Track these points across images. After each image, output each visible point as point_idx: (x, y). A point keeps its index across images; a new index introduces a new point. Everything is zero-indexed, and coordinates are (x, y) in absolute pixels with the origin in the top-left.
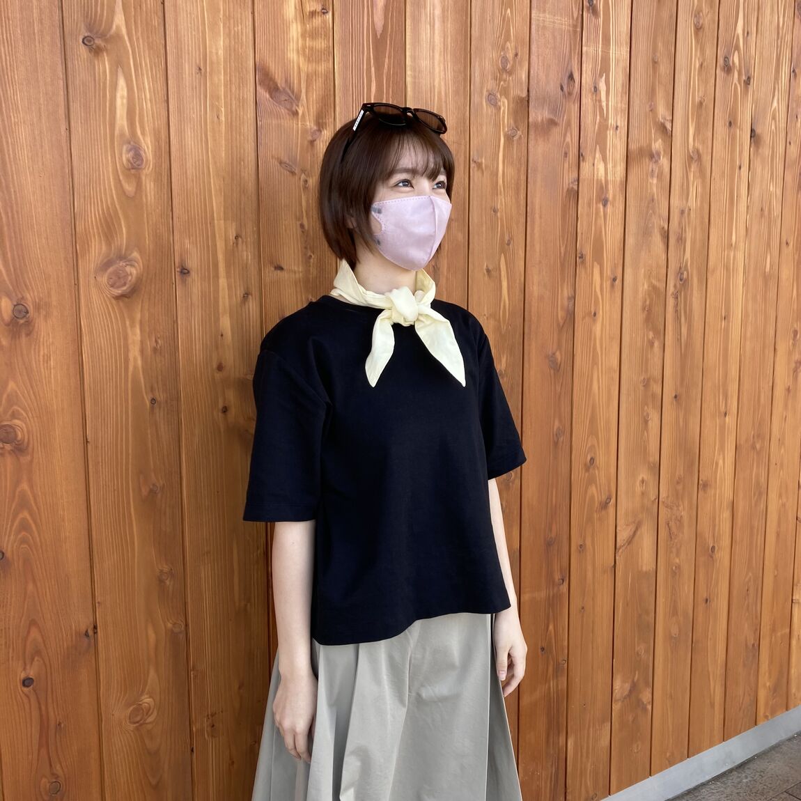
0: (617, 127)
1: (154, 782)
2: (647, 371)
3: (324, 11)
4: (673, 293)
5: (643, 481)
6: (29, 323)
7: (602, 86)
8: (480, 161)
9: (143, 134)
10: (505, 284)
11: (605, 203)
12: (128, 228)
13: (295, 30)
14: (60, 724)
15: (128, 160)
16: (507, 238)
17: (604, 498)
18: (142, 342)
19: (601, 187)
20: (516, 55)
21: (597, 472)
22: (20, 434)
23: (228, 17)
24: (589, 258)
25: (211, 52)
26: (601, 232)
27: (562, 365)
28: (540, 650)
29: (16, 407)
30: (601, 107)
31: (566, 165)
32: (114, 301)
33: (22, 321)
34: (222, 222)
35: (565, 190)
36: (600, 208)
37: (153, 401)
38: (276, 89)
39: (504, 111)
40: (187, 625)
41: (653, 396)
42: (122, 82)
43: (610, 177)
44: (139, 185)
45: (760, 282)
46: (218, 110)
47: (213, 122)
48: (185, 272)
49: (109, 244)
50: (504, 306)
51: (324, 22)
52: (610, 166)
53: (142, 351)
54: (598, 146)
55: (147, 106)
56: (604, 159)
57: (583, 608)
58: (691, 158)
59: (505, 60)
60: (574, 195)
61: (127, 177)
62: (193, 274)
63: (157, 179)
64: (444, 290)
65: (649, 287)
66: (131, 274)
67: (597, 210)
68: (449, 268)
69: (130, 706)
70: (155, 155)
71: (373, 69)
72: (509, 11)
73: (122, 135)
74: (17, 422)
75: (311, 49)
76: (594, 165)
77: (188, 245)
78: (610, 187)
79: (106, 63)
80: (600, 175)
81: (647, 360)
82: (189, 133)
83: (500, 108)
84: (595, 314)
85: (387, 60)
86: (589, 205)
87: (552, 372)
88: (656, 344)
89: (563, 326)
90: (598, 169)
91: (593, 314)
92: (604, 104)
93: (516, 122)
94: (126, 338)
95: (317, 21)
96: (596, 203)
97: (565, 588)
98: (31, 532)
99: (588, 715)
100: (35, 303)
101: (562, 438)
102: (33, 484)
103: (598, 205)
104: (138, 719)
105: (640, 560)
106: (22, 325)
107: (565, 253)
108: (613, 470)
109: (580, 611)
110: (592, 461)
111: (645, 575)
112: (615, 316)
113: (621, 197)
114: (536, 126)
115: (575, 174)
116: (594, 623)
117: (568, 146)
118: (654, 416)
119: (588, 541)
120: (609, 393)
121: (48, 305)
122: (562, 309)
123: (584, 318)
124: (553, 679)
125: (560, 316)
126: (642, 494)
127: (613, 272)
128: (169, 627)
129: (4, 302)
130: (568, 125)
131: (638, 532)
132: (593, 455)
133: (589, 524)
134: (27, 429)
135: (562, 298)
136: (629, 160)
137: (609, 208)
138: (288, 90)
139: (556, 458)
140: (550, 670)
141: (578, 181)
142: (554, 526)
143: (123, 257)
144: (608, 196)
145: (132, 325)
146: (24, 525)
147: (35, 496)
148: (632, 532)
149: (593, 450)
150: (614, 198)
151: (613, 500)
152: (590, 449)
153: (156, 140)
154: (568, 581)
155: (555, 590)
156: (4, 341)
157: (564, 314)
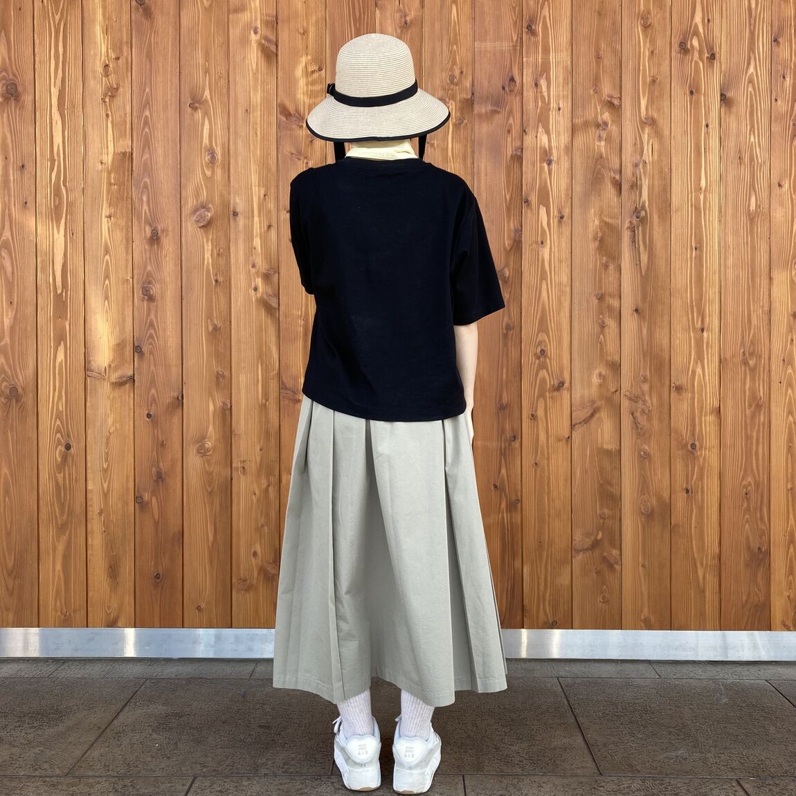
0: (559, 109)
1: (209, 490)
2: (600, 288)
3: (320, 69)
4: (628, 228)
5: (600, 375)
6: (158, 238)
7: (543, 83)
8: (432, 142)
9: (216, 145)
11: (550, 163)
12: (207, 192)
13: (302, 83)
14: (163, 442)
15: (209, 159)
17: (556, 382)
18: (212, 250)
19: (546, 151)
20: (462, 73)
21: (548, 361)
22: (151, 291)
23: (263, 82)
24: (534, 202)
25: (253, 101)
27: (510, 279)
28: (493, 487)
29: (150, 278)
30: (542, 96)
31: (509, 139)
32: (198, 229)
34: (257, 187)
35: (509, 156)
37: (216, 281)
38: (290, 115)
40: (231, 406)
41: (610, 308)
42: (207, 122)
43: (553, 144)
44: (213, 172)
46: (256, 130)
47: (253, 136)
48: (235, 214)
49: (197, 200)
51: (320, 76)
52: (553, 136)
53: (212, 255)
54: (540, 124)
55: (219, 132)
56: (548, 132)
57: (536, 464)
59: (452, 77)
60: (518, 158)
61: (207, 167)
62: (239, 215)
63: (223, 168)
65: (600, 223)
66: (208, 216)
67: (542, 169)
69: (199, 443)
70: (222, 156)
72: (455, 47)
73: (206, 146)
74: (151, 286)
75: (312, 91)
76: (536, 137)
77: (237, 200)
78: (555, 152)
79: (199, 114)
80: (543, 143)
81: (600, 280)
82: (240, 142)
84: (542, 243)
86: (533, 165)
88: (611, 267)
89: (510, 250)
90: (541, 140)
91: (540, 242)
92: (545, 94)
93: (462, 113)
94: (204, 248)
95: (316, 75)
96: (540, 163)
97: (516, 444)
98: (154, 341)
99: (545, 553)
100: (161, 229)
101: (511, 332)
102: (156, 317)
103: (543, 165)
104: (202, 451)
105: (599, 438)
106: (155, 239)
107: (510, 200)
108: (566, 361)
109: (533, 466)
110: (543, 352)
111: (608, 453)
112: (564, 244)
113: (566, 157)
114: (480, 116)
115: (518, 144)
116: (549, 479)
117: (510, 125)
118: (611, 323)
119: (540, 413)
120: (560, 303)
121: (167, 230)
122: (509, 238)
123: (532, 245)
124: (507, 513)
125: (506, 244)
126: (600, 385)
127: (560, 212)
128: (221, 404)
129: (148, 229)
130: (511, 112)
131: (597, 416)
132: (543, 348)
133: (541, 399)
134: (155, 290)
135: (509, 230)
136: (574, 130)
137: (554, 166)
138: (297, 115)
139: (505, 345)
140: (503, 505)
141: (522, 149)
142: (505, 395)
143: (204, 206)
144: (552, 158)
145: (207, 241)
146: (151, 336)
147: (157, 323)
148: (589, 414)
149: (543, 344)
150: (559, 158)
151: (567, 385)
152: (540, 343)
153: (223, 148)
154: (520, 439)
155: (507, 444)
156: (147, 247)
157: (511, 242)
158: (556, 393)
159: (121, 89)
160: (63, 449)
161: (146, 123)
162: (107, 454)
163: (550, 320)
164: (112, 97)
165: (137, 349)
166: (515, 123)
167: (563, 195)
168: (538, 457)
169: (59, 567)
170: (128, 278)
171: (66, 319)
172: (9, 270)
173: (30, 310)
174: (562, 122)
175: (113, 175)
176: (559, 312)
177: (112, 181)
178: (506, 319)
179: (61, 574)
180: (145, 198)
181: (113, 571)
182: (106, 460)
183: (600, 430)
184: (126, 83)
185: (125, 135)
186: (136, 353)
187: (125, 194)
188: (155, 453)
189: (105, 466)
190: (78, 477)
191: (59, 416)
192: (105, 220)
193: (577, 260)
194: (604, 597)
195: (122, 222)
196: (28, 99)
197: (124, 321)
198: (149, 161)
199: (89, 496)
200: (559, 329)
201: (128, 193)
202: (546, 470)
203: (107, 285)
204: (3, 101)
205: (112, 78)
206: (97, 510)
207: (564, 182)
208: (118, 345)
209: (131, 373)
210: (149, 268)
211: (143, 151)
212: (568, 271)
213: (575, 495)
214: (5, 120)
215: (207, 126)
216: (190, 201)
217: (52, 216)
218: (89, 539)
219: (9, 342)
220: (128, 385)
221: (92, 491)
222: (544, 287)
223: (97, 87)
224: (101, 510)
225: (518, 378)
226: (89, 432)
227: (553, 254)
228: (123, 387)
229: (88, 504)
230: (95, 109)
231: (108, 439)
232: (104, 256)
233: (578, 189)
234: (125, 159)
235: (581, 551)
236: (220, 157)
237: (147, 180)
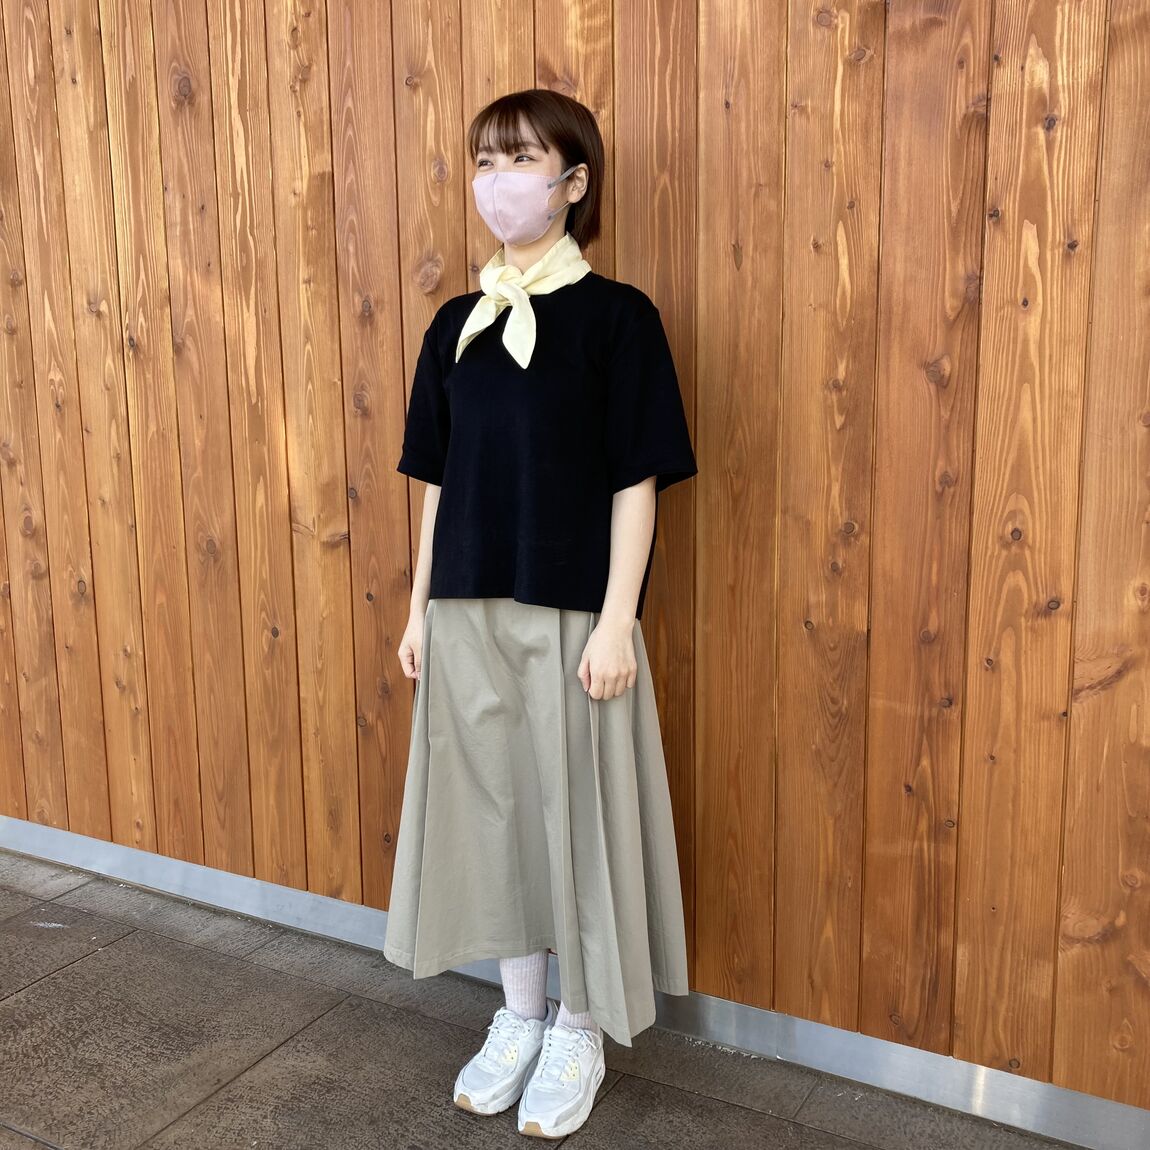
5: (1143, 590)
6: (371, 315)
8: (803, 104)
9: (446, 150)
10: (844, 262)
11: (1050, 124)
12: (434, 232)
13: (574, 15)
14: (387, 640)
15: (435, 175)
16: (847, 200)
19: (1042, 98)
21: (1027, 553)
22: (366, 402)
23: (513, 24)
24: (1011, 215)
25: (498, 61)
26: (1040, 170)
27: (954, 379)
28: (903, 790)
29: (363, 381)
32: (424, 297)
33: (367, 314)
35: (959, 119)
36: (1036, 134)
38: (555, 79)
39: (843, 30)
42: (431, 110)
43: (1061, 79)
44: (442, 196)
48: (476, 269)
49: (421, 249)
50: (844, 293)
54: (1033, 38)
55: (449, 124)
56: (1049, 55)
60: (979, 122)
61: (434, 189)
63: (456, 190)
64: (749, 273)
66: (436, 273)
67: (1031, 140)
68: (755, 248)
71: (657, 29)
73: (431, 154)
75: (590, 29)
76: (1023, 68)
78: (1063, 99)
79: (420, 96)
80: (1036, 81)
83: (836, 27)
84: (1025, 303)
85: (674, 14)
86: (1012, 132)
87: (932, 387)
89: (955, 320)
90: (1032, 73)
91: (1020, 301)
93: (863, 38)
96: (1029, 127)
97: (954, 714)
98: (372, 481)
99: (1002, 928)
100: (375, 299)
101: (952, 490)
102: (374, 444)
103: (1034, 130)
105: (1133, 723)
106: (367, 317)
107: (959, 212)
108: (1066, 557)
109: (985, 760)
110: (1017, 534)
112: (1074, 306)
113: (1090, 109)
114: (900, 36)
115: (981, 88)
116: (1017, 790)
117: (965, 50)
119: (1006, 659)
120: (1059, 430)
121: (383, 301)
122: (954, 294)
123: (1002, 308)
124: (929, 841)
125: (948, 306)
126: (1143, 613)
127: (1068, 233)
129: (357, 299)
130: (968, 20)
131: (1130, 677)
132: (1018, 525)
133: (1009, 630)
134: (370, 398)
135: (954, 278)
136: (1112, 41)
137: (1060, 132)
138: (566, 78)
139: (939, 516)
140: (923, 826)
141: (988, 100)
142: (934, 615)
143: (431, 259)
144: (1056, 113)
146: (368, 475)
147: (375, 453)
148: (1112, 671)
149: (1020, 517)
150: (1072, 112)
151: (1065, 606)
152: (1013, 514)
153: (455, 153)
154: (960, 706)
155: (935, 711)
156: (357, 329)
157: (957, 303)
158: (1042, 622)
159: (314, 68)
160: (270, 635)
161: (349, 121)
162: (321, 647)
163: (1037, 468)
164: (304, 81)
165: (352, 494)
166: (975, 42)
167: (1076, 196)
168: (998, 746)
169: (272, 802)
170: (336, 380)
171: (264, 443)
172: (196, 366)
173: (223, 428)
174: (1085, 27)
175: (309, 213)
176: (1056, 452)
177: (309, 223)
178: (941, 463)
179: (275, 811)
180: (351, 249)
181: (334, 819)
182: (320, 656)
183: (1134, 707)
184: (320, 54)
185: (323, 147)
186: (350, 499)
187: (327, 244)
188: (379, 656)
189: (319, 666)
190: (289, 679)
191: (262, 587)
192: (302, 287)
193: (1102, 341)
194: (1123, 1041)
195: (325, 290)
196: (203, 99)
197: (333, 449)
198: (355, 186)
199: (303, 706)
200: (1055, 486)
201: (329, 243)
202: (1012, 771)
203: (310, 390)
204: (177, 108)
205: (303, 48)
206: (312, 730)
207: (1081, 169)
208: (328, 485)
209: (345, 530)
210: (361, 364)
211: (347, 168)
212: (1080, 362)
213: (1071, 831)
214: (180, 137)
215: (431, 117)
216: (411, 250)
217: (240, 286)
218: (305, 769)
219: (201, 474)
220: (342, 547)
221: (306, 700)
222: (1026, 397)
223: (284, 67)
224: (317, 730)
225: (962, 584)
226: (299, 613)
227: (1048, 326)
228: (336, 551)
229: (302, 717)
230: (284, 106)
231: (321, 625)
232: (305, 346)
233: (1115, 178)
234: (325, 182)
235: (1078, 941)
236: (451, 169)
237: (353, 217)
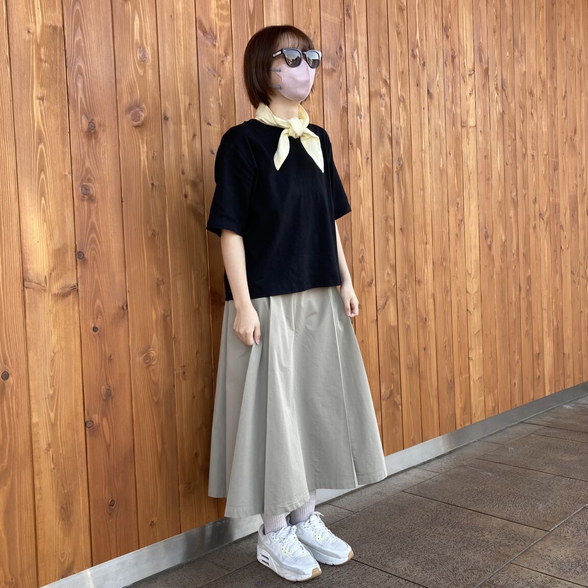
0: (364, 78)
1: (156, 400)
2: (386, 212)
4: (396, 172)
5: (388, 274)
6: (95, 133)
7: (355, 55)
11: (361, 117)
13: (214, 4)
14: (111, 357)
15: (140, 57)
17: (370, 280)
18: (147, 152)
19: (358, 107)
20: (315, 33)
21: (365, 264)
22: (91, 191)
24: (355, 145)
25: (176, 9)
26: (360, 132)
29: (89, 176)
30: (355, 66)
31: (341, 93)
32: (134, 129)
33: (92, 131)
34: (183, 96)
35: (341, 107)
37: (153, 184)
38: (206, 32)
40: (171, 312)
41: (390, 226)
42: (137, 17)
43: (362, 104)
44: (145, 71)
45: (438, 172)
46: (180, 38)
47: (177, 44)
48: (166, 119)
49: (131, 98)
52: (362, 98)
53: (147, 158)
54: (355, 86)
55: (148, 30)
56: (359, 93)
57: (363, 341)
58: (400, 100)
60: (345, 110)
61: (140, 65)
62: (170, 120)
63: (153, 69)
65: (384, 166)
66: (142, 115)
67: (357, 120)
69: (144, 353)
70: (152, 57)
72: (310, 10)
73: (137, 43)
74: (91, 184)
75: (221, 14)
76: (354, 95)
77: (167, 106)
78: (363, 109)
79: (130, 6)
80: (357, 101)
81: (386, 206)
82: (167, 47)
84: (359, 176)
85: (255, 26)
86: (353, 116)
88: (390, 198)
90: (356, 98)
92: (357, 65)
94: (139, 149)
96: (356, 116)
98: (97, 245)
100: (98, 122)
102: (97, 219)
104: (147, 361)
105: (389, 319)
106: (91, 132)
107: (343, 140)
109: (361, 342)
110: (362, 258)
111: (393, 328)
113: (368, 115)
114: (326, 71)
115: (346, 99)
116: (369, 351)
117: (341, 83)
118: (391, 238)
119: (364, 303)
120: (369, 221)
121: (104, 125)
123: (355, 177)
126: (388, 281)
127: (366, 155)
128: (162, 311)
129: (85, 121)
130: (341, 72)
131: (388, 303)
132: (362, 254)
133: (363, 292)
134: (95, 189)
135: (343, 165)
136: (370, 96)
137: (363, 120)
138: (211, 33)
141: (347, 103)
143: (138, 105)
144: (361, 113)
145: (143, 143)
146: (93, 241)
147: (99, 226)
148: (385, 301)
149: (362, 252)
150: (364, 114)
153: (153, 48)
156: (84, 140)
157: (345, 174)
158: (369, 288)
162: (52, 377)
163: (365, 233)
165: (80, 256)
166: (343, 82)
167: (367, 143)
168: (363, 336)
170: (67, 173)
174: (365, 88)
175: (42, 50)
176: (368, 228)
177: (43, 57)
178: (344, 232)
180: (80, 85)
181: (66, 512)
182: (52, 386)
183: (389, 312)
186: (78, 260)
187: (58, 76)
188: (103, 370)
189: (51, 392)
190: (20, 411)
192: (36, 102)
194: (396, 429)
195: (56, 108)
197: (64, 222)
198: (82, 44)
199: (34, 430)
200: (369, 241)
201: (61, 75)
202: (368, 344)
203: (43, 179)
206: (43, 444)
207: (367, 133)
208: (59, 250)
209: (74, 282)
210: (87, 164)
211: (75, 31)
212: (371, 199)
213: (381, 361)
215: (137, 22)
216: (125, 97)
218: (37, 482)
220: (71, 295)
221: (37, 424)
222: (361, 209)
224: (49, 444)
226: (31, 354)
227: (364, 185)
228: (66, 299)
229: (34, 440)
231: (53, 360)
232: (38, 145)
233: (375, 139)
234: (56, 34)
235: (385, 399)
236: (150, 57)
237: (81, 64)
